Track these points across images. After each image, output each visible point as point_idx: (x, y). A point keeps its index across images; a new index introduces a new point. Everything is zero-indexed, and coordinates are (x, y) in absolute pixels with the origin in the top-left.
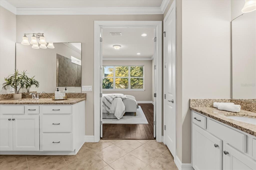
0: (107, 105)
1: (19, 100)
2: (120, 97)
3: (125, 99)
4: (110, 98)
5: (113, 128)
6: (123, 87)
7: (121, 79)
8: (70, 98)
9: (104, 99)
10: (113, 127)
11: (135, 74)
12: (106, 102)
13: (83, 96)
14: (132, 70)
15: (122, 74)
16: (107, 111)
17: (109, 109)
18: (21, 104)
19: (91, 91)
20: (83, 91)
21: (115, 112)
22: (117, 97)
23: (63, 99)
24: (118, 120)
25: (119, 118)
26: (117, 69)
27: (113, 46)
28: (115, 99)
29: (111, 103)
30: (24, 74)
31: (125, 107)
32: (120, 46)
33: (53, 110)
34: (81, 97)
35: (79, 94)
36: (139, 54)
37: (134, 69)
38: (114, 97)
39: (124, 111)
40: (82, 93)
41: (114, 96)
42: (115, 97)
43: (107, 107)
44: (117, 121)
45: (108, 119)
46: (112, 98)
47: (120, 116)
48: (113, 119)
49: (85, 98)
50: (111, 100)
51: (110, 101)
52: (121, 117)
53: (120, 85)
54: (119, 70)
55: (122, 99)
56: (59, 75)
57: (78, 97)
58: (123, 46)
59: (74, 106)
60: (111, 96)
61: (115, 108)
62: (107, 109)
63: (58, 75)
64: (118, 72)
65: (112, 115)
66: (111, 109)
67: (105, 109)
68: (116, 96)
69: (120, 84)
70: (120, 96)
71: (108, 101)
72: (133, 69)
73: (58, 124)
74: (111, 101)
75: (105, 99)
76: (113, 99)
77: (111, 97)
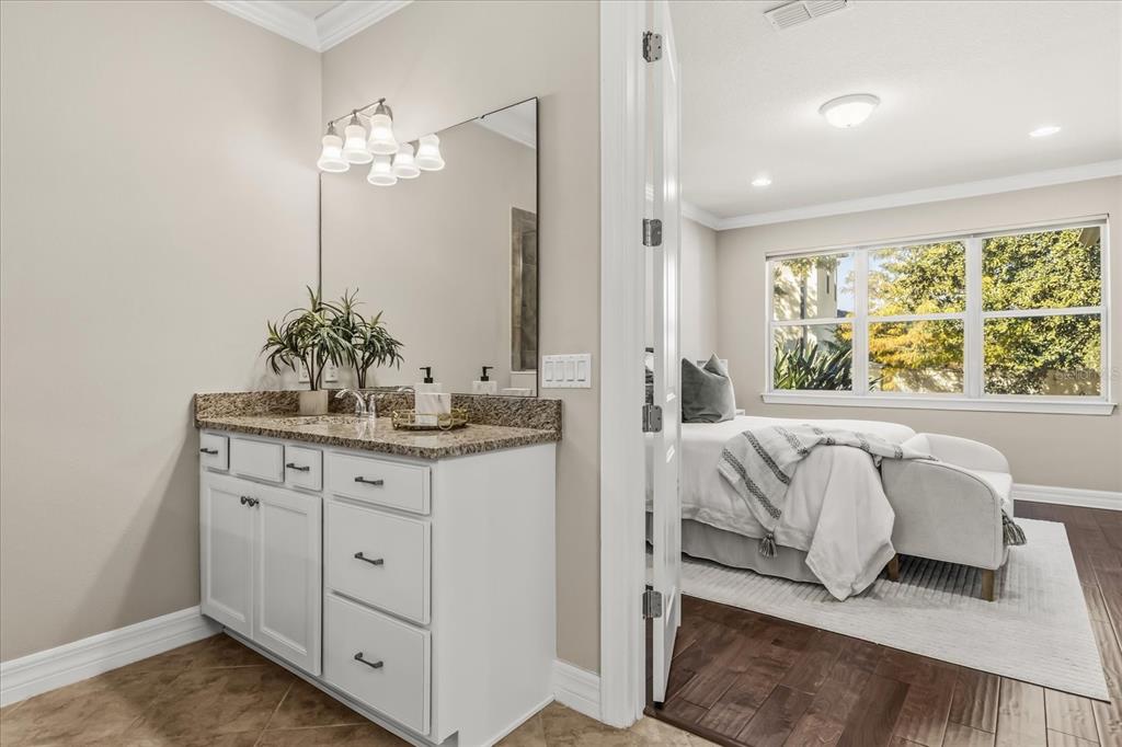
0: (763, 490)
1: (308, 418)
2: (858, 442)
3: (899, 458)
4: (781, 442)
5: (776, 651)
6: (950, 384)
7: (929, 336)
8: (485, 423)
9: (744, 451)
10: (777, 642)
11: (1046, 294)
12: (753, 464)
13: (544, 415)
14: (1017, 269)
15: (939, 305)
16: (762, 526)
17: (775, 513)
18: (272, 434)
19: (587, 384)
20: (544, 384)
21: (810, 540)
22: (830, 443)
23: (436, 429)
24: (835, 600)
25: (840, 586)
26: (903, 277)
27: (823, 108)
28: (815, 453)
29: (785, 479)
30: (348, 307)
31: (891, 515)
32: (873, 98)
33: (359, 480)
34: (534, 421)
35: (523, 402)
36: (1045, 132)
37: (1031, 265)
38: (808, 439)
39: (884, 546)
40: (544, 396)
41: (817, 431)
42: (817, 438)
43: (764, 500)
44: (827, 605)
45: (772, 577)
46: (795, 447)
47: (849, 576)
48: (802, 588)
49: (553, 431)
50: (787, 457)
51: (781, 468)
52: (861, 587)
53: (930, 372)
54: (914, 278)
55: (873, 456)
56: (523, 313)
57: (518, 420)
58: (892, 98)
59: (442, 468)
60: (789, 433)
61: (815, 520)
62: (763, 515)
63: (518, 311)
64: (909, 290)
65: (795, 560)
66: (786, 516)
67: (749, 514)
68: (825, 436)
69: (929, 364)
70: (857, 435)
71: (769, 461)
72: (1023, 266)
73: (373, 559)
74: (787, 467)
75: (752, 451)
76: (805, 453)
77: (790, 439)
